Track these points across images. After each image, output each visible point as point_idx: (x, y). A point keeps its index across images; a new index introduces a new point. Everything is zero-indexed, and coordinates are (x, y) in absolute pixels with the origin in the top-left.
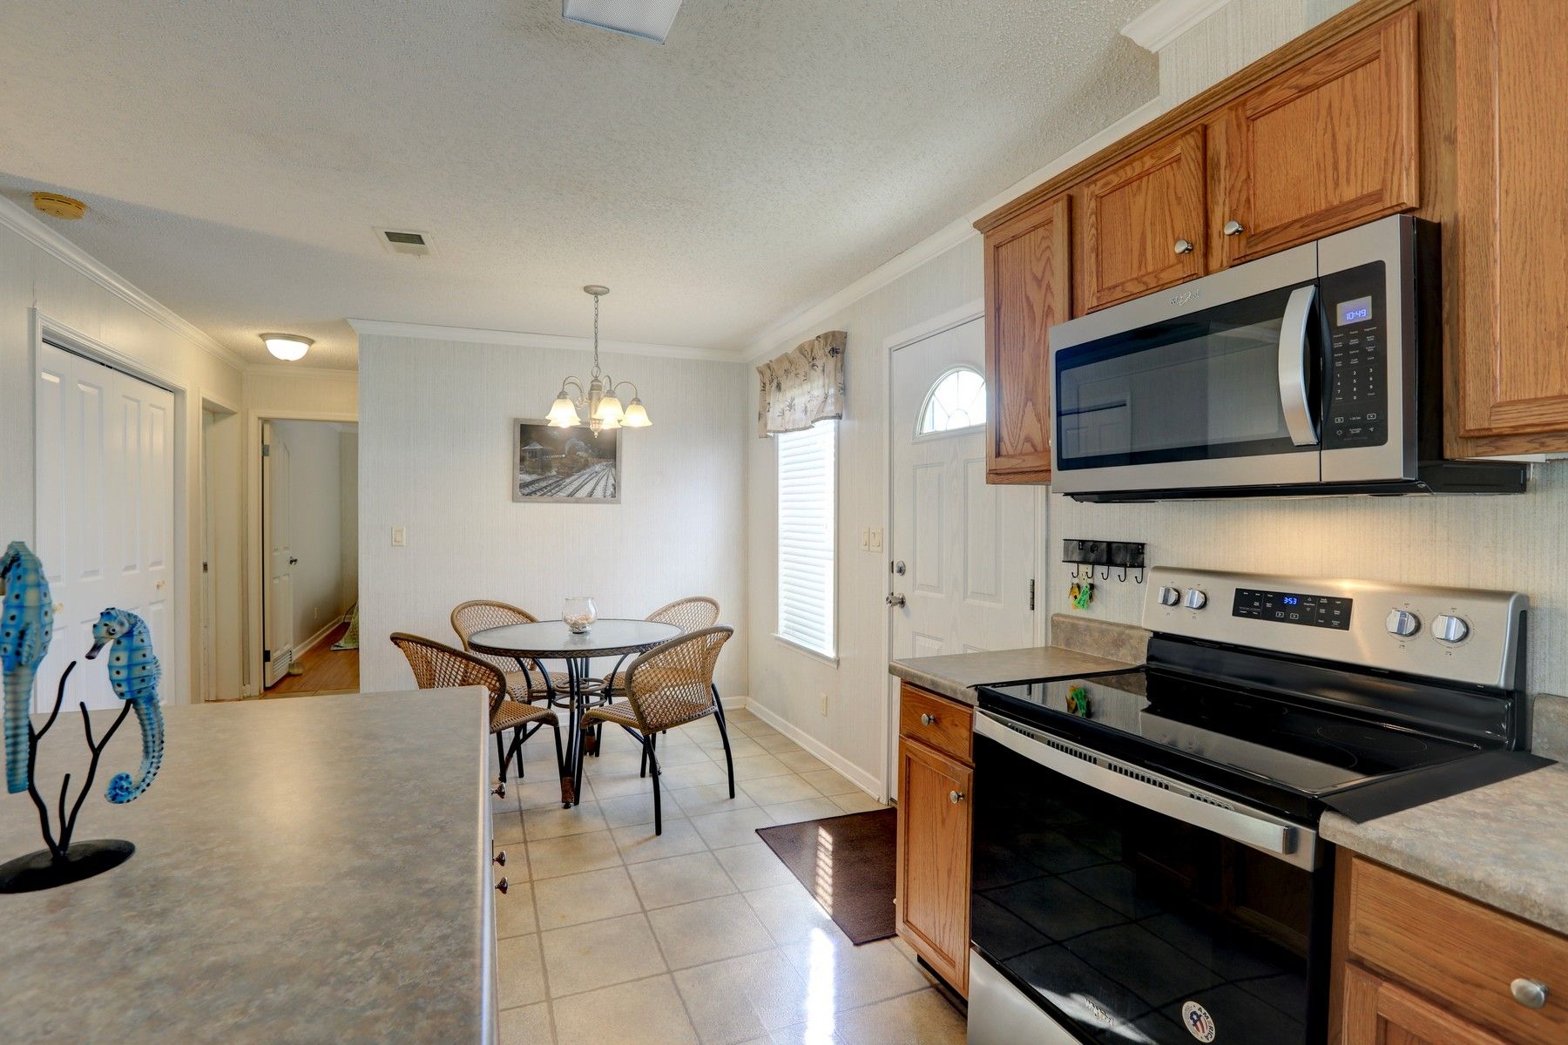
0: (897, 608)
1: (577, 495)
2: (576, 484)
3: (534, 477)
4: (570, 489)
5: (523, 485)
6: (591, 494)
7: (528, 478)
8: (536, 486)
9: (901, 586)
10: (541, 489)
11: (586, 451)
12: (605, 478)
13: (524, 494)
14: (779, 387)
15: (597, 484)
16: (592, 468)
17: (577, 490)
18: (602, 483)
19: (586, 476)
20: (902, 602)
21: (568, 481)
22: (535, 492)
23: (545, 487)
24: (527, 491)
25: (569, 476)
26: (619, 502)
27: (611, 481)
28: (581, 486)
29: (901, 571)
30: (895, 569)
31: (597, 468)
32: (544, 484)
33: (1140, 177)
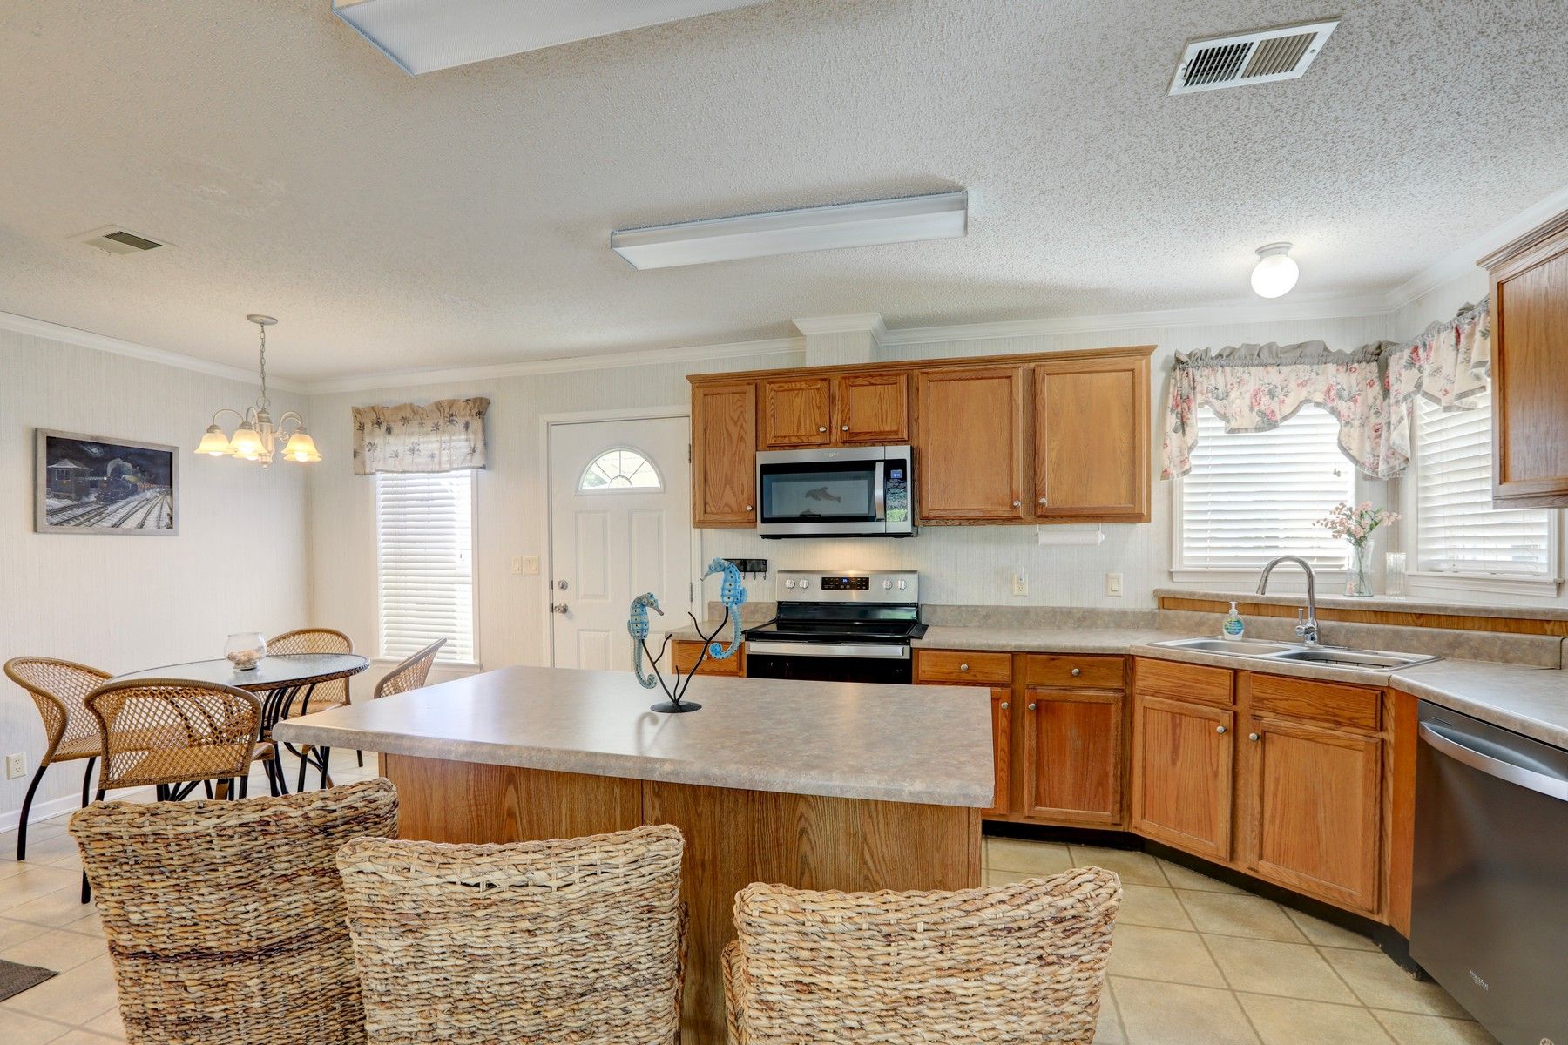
0: (557, 615)
1: (124, 525)
2: (122, 513)
3: (66, 502)
4: (115, 518)
5: (52, 512)
6: (142, 525)
7: (56, 503)
8: (69, 514)
9: (560, 598)
10: (76, 518)
11: (134, 474)
12: (159, 506)
13: (51, 524)
14: (389, 430)
15: (148, 513)
16: (142, 494)
17: (124, 519)
18: (155, 513)
19: (135, 503)
20: (565, 610)
21: (111, 508)
22: (67, 521)
23: (82, 515)
24: (56, 519)
25: (113, 502)
26: (177, 534)
27: (166, 510)
28: (129, 515)
29: (563, 586)
30: (555, 585)
31: (149, 494)
32: (79, 511)
33: (799, 390)
